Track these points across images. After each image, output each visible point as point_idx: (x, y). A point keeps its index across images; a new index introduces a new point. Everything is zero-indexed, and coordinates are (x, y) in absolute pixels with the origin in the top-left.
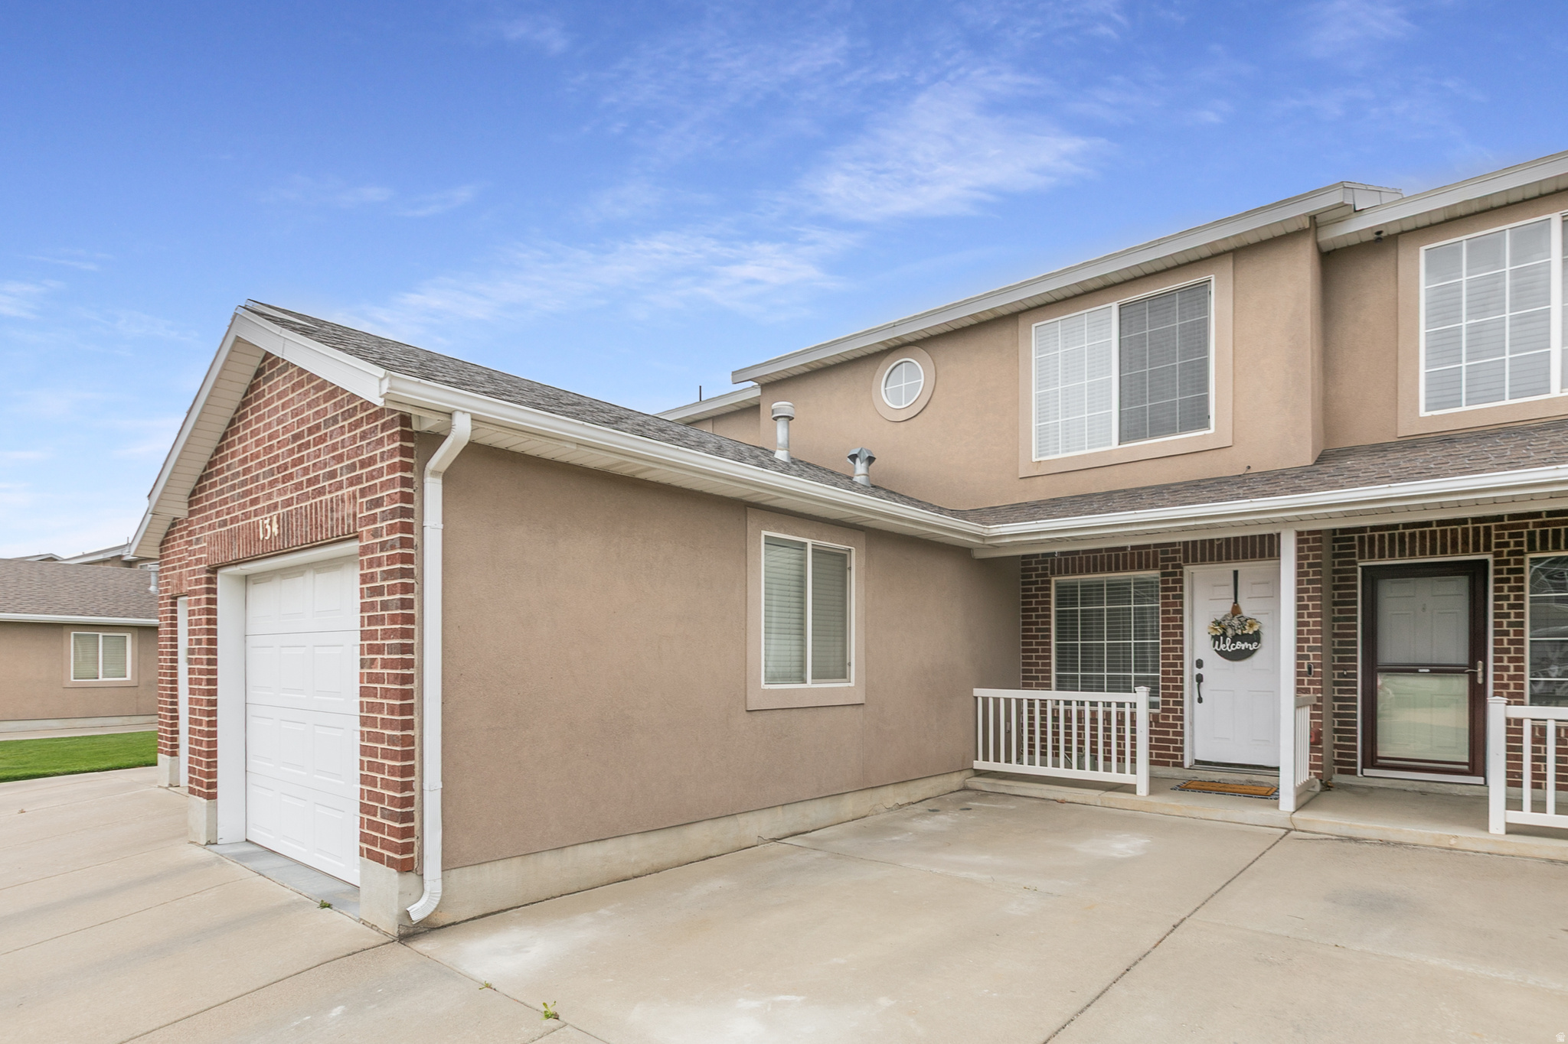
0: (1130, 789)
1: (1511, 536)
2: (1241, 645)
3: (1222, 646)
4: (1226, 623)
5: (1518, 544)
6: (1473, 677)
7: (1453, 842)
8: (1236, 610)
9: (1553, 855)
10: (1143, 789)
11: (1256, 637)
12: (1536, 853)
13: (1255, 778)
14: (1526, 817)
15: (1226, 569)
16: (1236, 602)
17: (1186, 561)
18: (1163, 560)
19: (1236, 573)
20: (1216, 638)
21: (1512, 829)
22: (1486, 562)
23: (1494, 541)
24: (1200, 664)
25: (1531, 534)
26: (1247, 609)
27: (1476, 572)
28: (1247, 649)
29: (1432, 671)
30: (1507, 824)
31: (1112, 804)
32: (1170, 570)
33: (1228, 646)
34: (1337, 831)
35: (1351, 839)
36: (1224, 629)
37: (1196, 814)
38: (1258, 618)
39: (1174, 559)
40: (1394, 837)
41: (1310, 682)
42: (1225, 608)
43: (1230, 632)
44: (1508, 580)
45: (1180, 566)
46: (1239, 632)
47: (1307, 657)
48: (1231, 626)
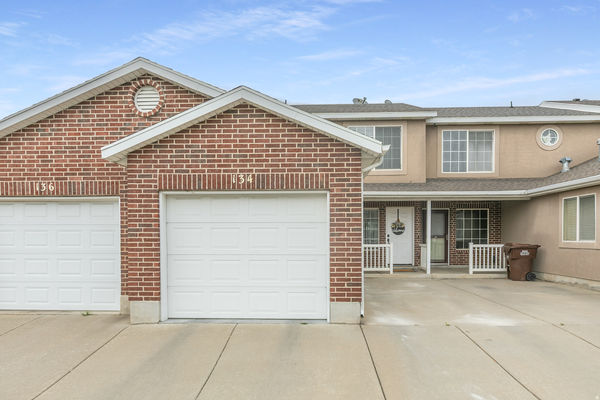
0: (388, 272)
1: (454, 204)
2: (399, 230)
3: (395, 231)
4: (397, 224)
5: (455, 206)
6: (445, 239)
7: (465, 277)
8: (398, 220)
9: (483, 277)
10: (392, 272)
11: (403, 228)
12: (480, 277)
13: (405, 267)
14: (476, 270)
15: (396, 208)
16: (398, 218)
17: (387, 206)
18: (380, 205)
19: (398, 210)
20: (393, 228)
21: (474, 273)
22: (448, 210)
23: (450, 205)
24: (388, 236)
25: (457, 204)
26: (401, 220)
27: (446, 213)
28: (401, 232)
29: (438, 237)
30: (473, 272)
31: (386, 277)
32: (383, 208)
33: (396, 231)
34: (442, 277)
35: (445, 279)
36: (396, 226)
37: (409, 277)
38: (405, 223)
39: (384, 205)
40: (454, 277)
41: (418, 241)
42: (395, 220)
43: (397, 227)
44: (453, 215)
45: (385, 207)
46: (400, 227)
47: (418, 234)
48: (398, 225)
